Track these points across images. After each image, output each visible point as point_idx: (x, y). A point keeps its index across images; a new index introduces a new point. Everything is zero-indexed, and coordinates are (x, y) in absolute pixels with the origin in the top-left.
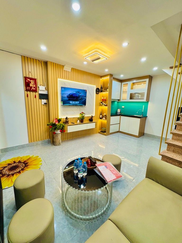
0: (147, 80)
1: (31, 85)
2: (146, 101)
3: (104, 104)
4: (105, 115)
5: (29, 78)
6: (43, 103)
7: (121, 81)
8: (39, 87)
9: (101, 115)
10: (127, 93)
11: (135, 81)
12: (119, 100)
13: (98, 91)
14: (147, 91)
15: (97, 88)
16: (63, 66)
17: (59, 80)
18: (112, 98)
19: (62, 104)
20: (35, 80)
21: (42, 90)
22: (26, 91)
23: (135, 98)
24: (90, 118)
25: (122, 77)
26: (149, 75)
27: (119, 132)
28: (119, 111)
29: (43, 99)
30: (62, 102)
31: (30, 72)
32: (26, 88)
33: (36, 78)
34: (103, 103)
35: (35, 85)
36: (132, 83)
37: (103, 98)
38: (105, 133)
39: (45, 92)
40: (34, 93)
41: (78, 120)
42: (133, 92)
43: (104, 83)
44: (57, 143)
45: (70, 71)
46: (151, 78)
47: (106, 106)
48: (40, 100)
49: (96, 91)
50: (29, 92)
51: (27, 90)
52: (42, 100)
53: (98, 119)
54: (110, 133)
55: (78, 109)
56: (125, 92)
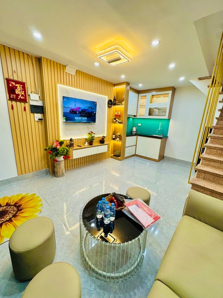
0: (170, 92)
1: (17, 92)
2: (168, 118)
3: (118, 121)
4: (120, 135)
5: (13, 81)
6: (36, 119)
7: (138, 92)
8: (29, 95)
9: (114, 135)
10: (145, 108)
11: (154, 93)
12: (135, 116)
13: (111, 103)
14: (169, 105)
15: (109, 100)
16: (64, 67)
17: (59, 86)
18: (128, 114)
19: (65, 120)
20: (23, 84)
21: (34, 99)
22: (10, 101)
23: (154, 114)
24: (101, 139)
25: (140, 86)
27: (135, 155)
28: (134, 129)
29: (37, 113)
30: (65, 118)
31: (15, 72)
32: (10, 96)
33: (24, 81)
34: (117, 119)
35: (23, 91)
36: (151, 95)
37: (116, 113)
38: (120, 158)
39: (40, 104)
40: (23, 104)
41: (86, 142)
42: (152, 106)
43: (118, 94)
44: (59, 173)
45: (74, 74)
46: (174, 89)
47: (120, 123)
48: (32, 114)
49: (108, 104)
50: (14, 103)
51: (11, 99)
52: (35, 114)
53: (111, 141)
54: (125, 157)
55: (85, 127)
56: (142, 106)
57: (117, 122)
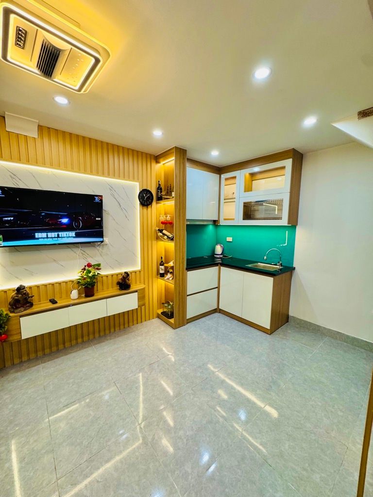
0: (288, 163)
2: (289, 223)
3: (168, 234)
4: (172, 268)
7: (219, 170)
9: (162, 267)
10: (235, 203)
11: (256, 169)
12: (214, 221)
13: (146, 199)
14: (289, 194)
15: (144, 190)
18: (187, 218)
23: (258, 215)
24: (121, 279)
25: (215, 155)
26: (293, 149)
27: (218, 310)
28: (219, 250)
34: (164, 232)
36: (247, 175)
37: (163, 218)
38: (172, 321)
42: (251, 197)
46: (298, 157)
47: (172, 239)
49: (141, 198)
53: (154, 279)
54: (188, 318)
55: (75, 253)
56: (230, 200)
57: (166, 237)
